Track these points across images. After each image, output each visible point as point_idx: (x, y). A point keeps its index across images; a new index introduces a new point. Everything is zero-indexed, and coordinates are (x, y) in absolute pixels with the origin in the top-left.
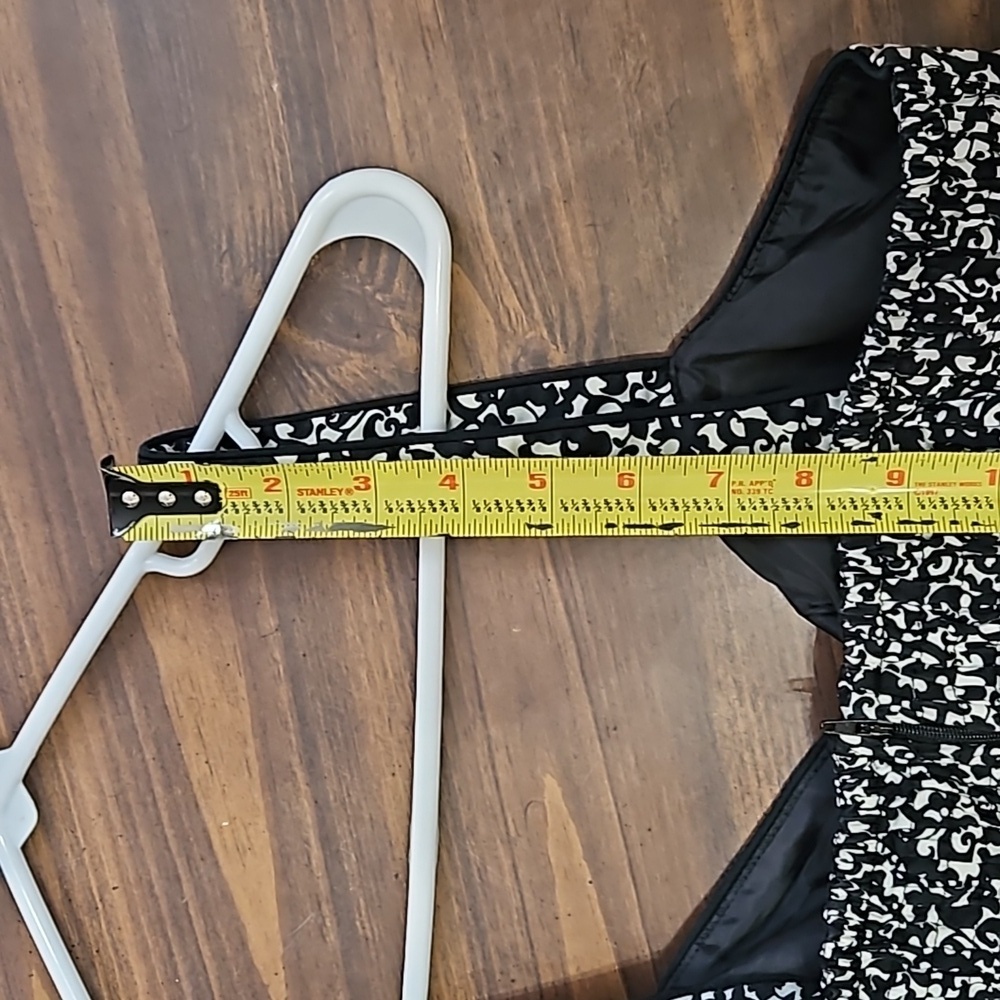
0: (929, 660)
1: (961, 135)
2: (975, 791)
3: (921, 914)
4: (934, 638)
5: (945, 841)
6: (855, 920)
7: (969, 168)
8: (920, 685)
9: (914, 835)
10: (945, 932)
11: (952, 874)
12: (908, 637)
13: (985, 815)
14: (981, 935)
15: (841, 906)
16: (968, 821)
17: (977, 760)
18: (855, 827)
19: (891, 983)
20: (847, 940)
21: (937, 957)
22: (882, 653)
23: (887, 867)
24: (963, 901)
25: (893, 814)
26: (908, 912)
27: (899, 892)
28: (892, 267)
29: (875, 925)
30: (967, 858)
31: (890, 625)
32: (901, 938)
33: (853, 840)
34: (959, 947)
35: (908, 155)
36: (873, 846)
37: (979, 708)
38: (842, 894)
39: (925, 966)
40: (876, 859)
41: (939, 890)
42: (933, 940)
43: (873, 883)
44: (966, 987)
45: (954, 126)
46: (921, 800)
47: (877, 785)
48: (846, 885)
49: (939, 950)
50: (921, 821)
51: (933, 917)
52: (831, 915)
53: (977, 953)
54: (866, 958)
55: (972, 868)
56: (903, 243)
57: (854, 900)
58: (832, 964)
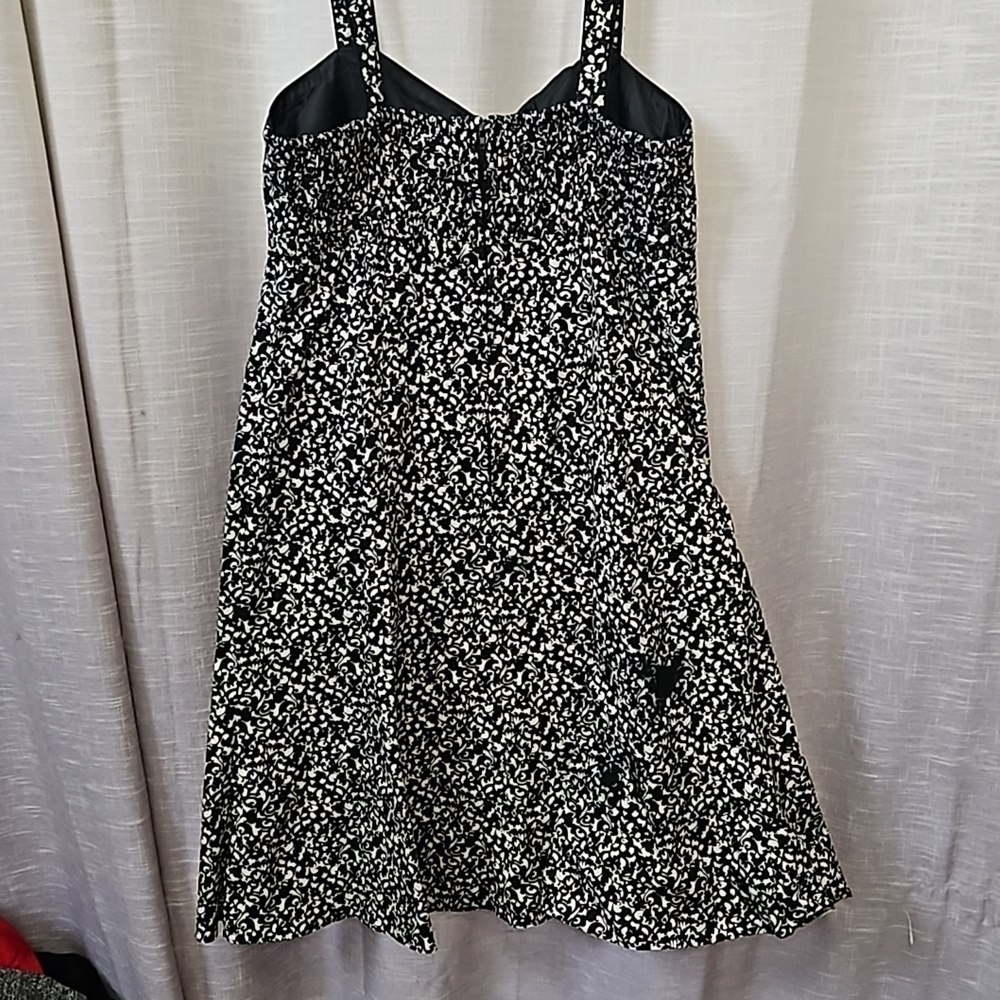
0: (507, 146)
1: (664, 160)
2: (459, 166)
3: (415, 147)
4: (515, 147)
5: (440, 156)
6: (412, 122)
7: (654, 162)
8: (498, 144)
9: (443, 144)
10: (408, 157)
11: (430, 158)
12: (514, 138)
13: (451, 170)
14: (408, 170)
15: (417, 117)
16: (448, 164)
17: (472, 166)
18: (444, 124)
19: (391, 136)
20: (406, 119)
21: (399, 154)
22: (508, 129)
23: (430, 135)
24: (419, 163)
25: (449, 137)
26: (415, 143)
27: (422, 140)
28: (627, 133)
29: (410, 130)
30: (436, 164)
31: (517, 131)
32: (406, 141)
33: (439, 122)
34: (403, 161)
35: (658, 142)
36: (438, 130)
37: (491, 165)
38: (421, 117)
39: (396, 149)
40: (433, 131)
41: (423, 154)
42: (405, 152)
43: (425, 129)
44: (390, 164)
45: (667, 158)
46: (455, 147)
47: (459, 131)
48: (424, 119)
49: (402, 154)
50: (448, 147)
51: (414, 152)
52: (414, 113)
53: (402, 168)
54: (399, 126)
55: (432, 166)
56: (634, 137)
57: (418, 122)
58: (397, 112)
